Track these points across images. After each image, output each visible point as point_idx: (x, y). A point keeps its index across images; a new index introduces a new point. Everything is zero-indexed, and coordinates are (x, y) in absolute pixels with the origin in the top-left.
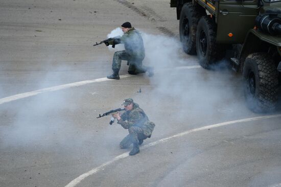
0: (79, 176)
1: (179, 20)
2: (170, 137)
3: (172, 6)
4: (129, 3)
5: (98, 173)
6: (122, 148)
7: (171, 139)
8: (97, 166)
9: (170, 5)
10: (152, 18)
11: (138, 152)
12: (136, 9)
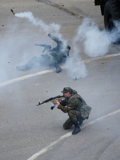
0: (31, 156)
1: (103, 16)
2: (106, 116)
3: (96, 4)
4: (60, 5)
5: (47, 152)
6: (65, 129)
7: (106, 117)
8: (46, 146)
9: (94, 3)
10: (81, 16)
11: (79, 131)
12: (66, 10)
